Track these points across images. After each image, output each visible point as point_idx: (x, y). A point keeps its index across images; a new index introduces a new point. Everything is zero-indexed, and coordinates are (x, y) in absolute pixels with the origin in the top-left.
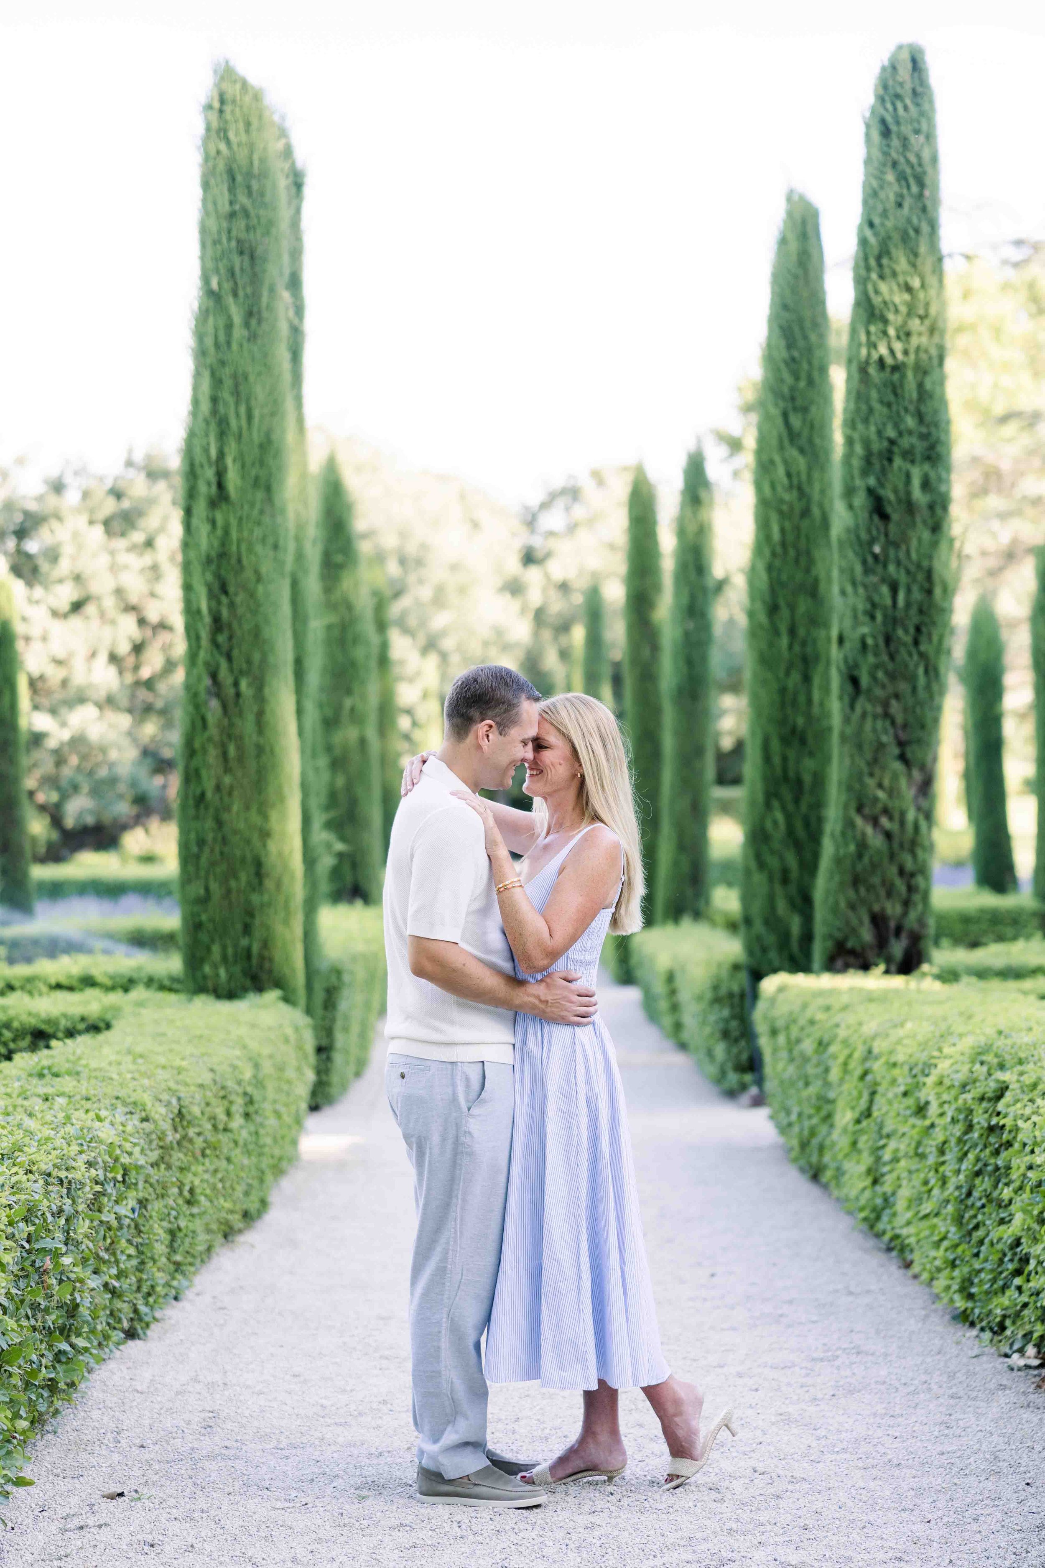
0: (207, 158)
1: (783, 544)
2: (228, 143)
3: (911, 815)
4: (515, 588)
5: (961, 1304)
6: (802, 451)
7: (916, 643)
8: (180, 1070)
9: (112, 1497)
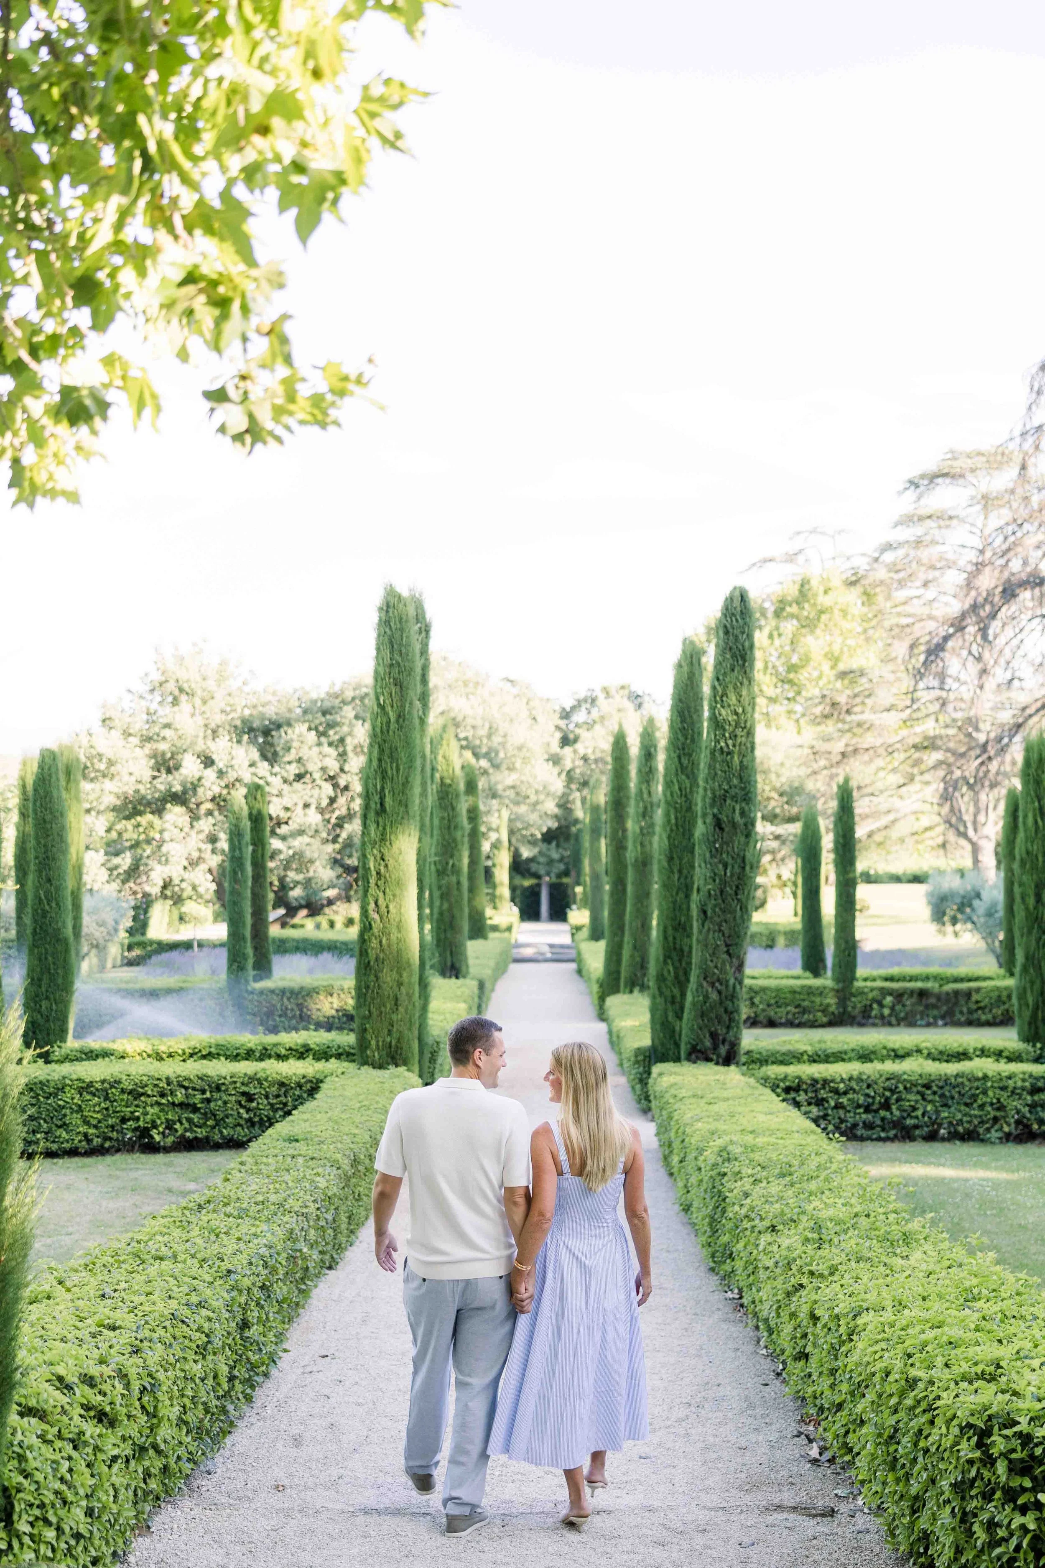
0: (379, 636)
1: (677, 825)
2: (391, 628)
3: (732, 981)
4: (555, 760)
6: (688, 778)
7: (736, 894)
8: (355, 1135)
9: (323, 1357)
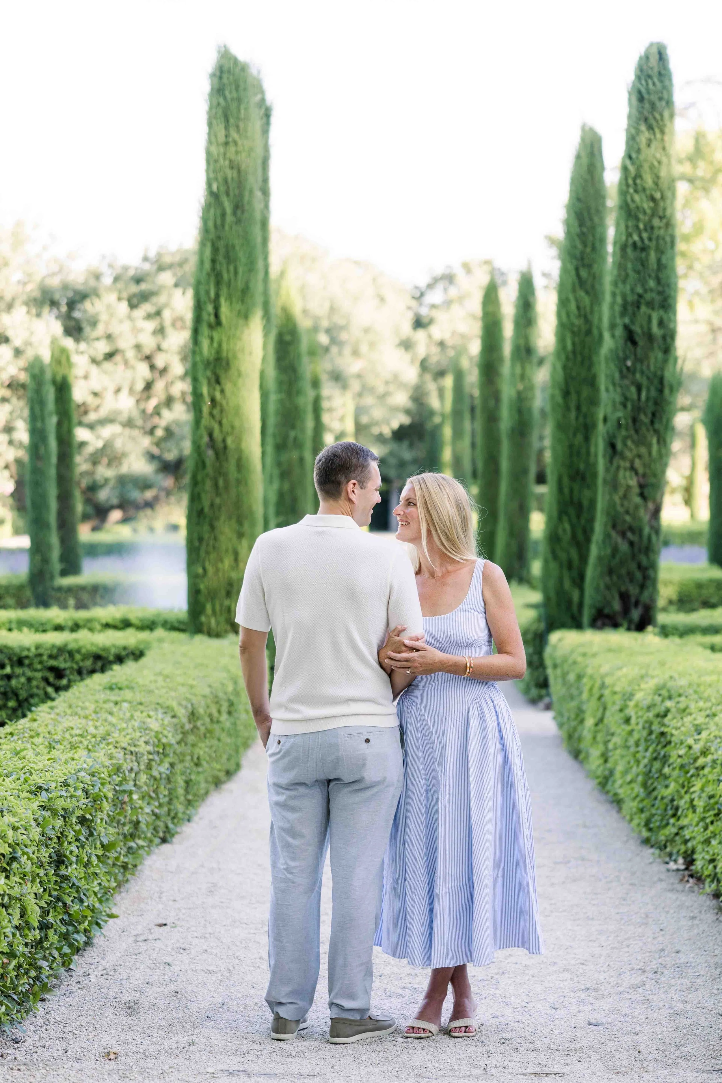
0: (211, 108)
1: (574, 352)
2: (225, 98)
3: (647, 530)
4: (407, 345)
5: (645, 834)
6: (587, 292)
7: (652, 422)
8: (192, 687)
9: (161, 925)
